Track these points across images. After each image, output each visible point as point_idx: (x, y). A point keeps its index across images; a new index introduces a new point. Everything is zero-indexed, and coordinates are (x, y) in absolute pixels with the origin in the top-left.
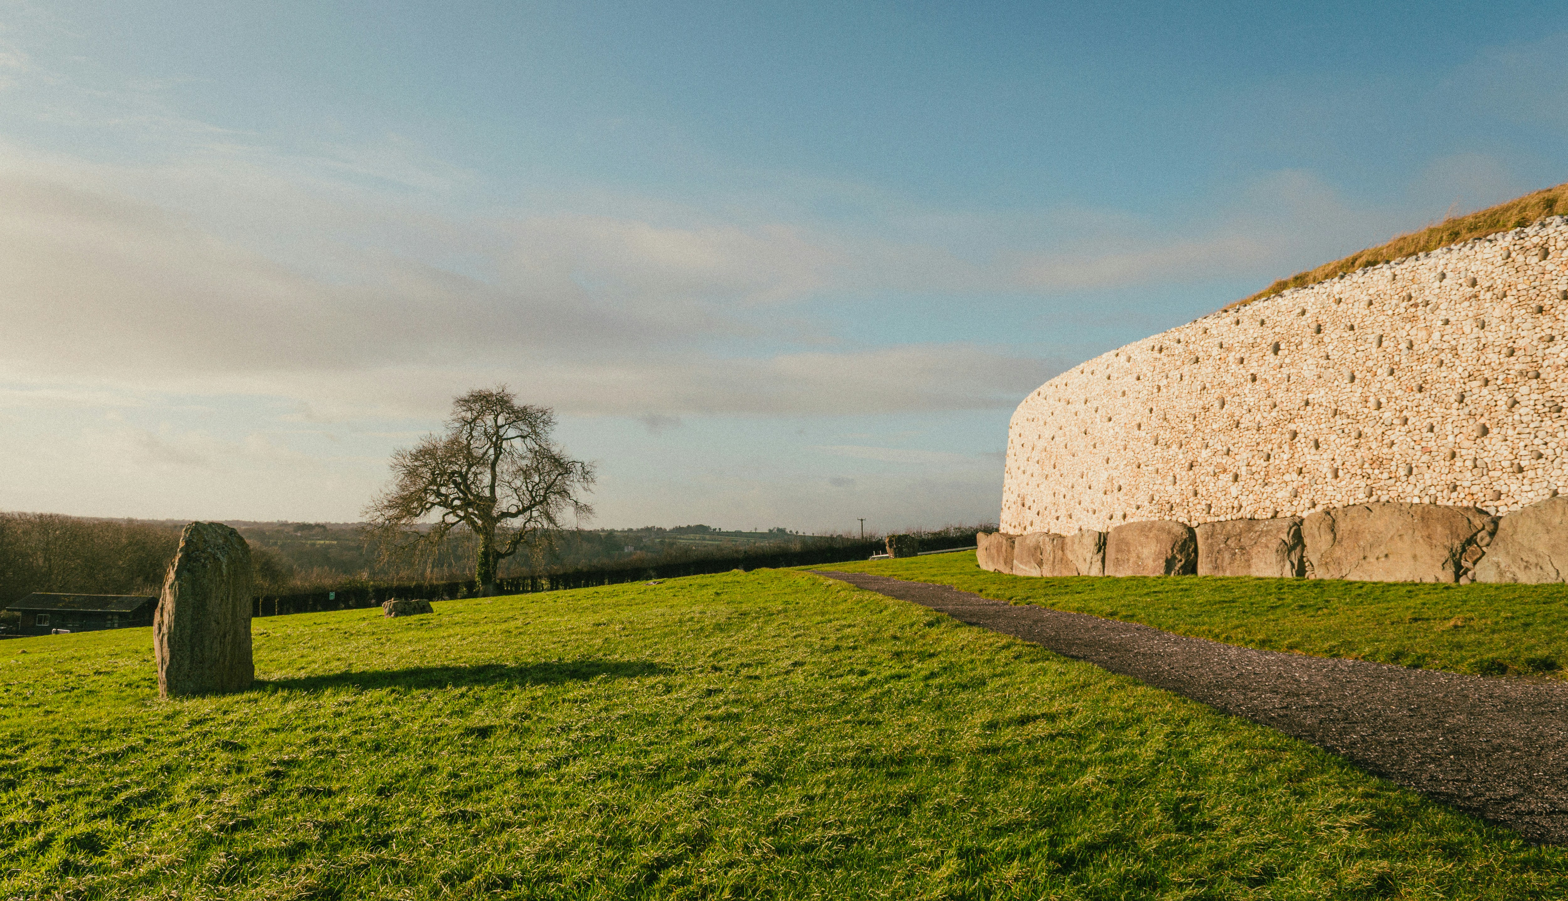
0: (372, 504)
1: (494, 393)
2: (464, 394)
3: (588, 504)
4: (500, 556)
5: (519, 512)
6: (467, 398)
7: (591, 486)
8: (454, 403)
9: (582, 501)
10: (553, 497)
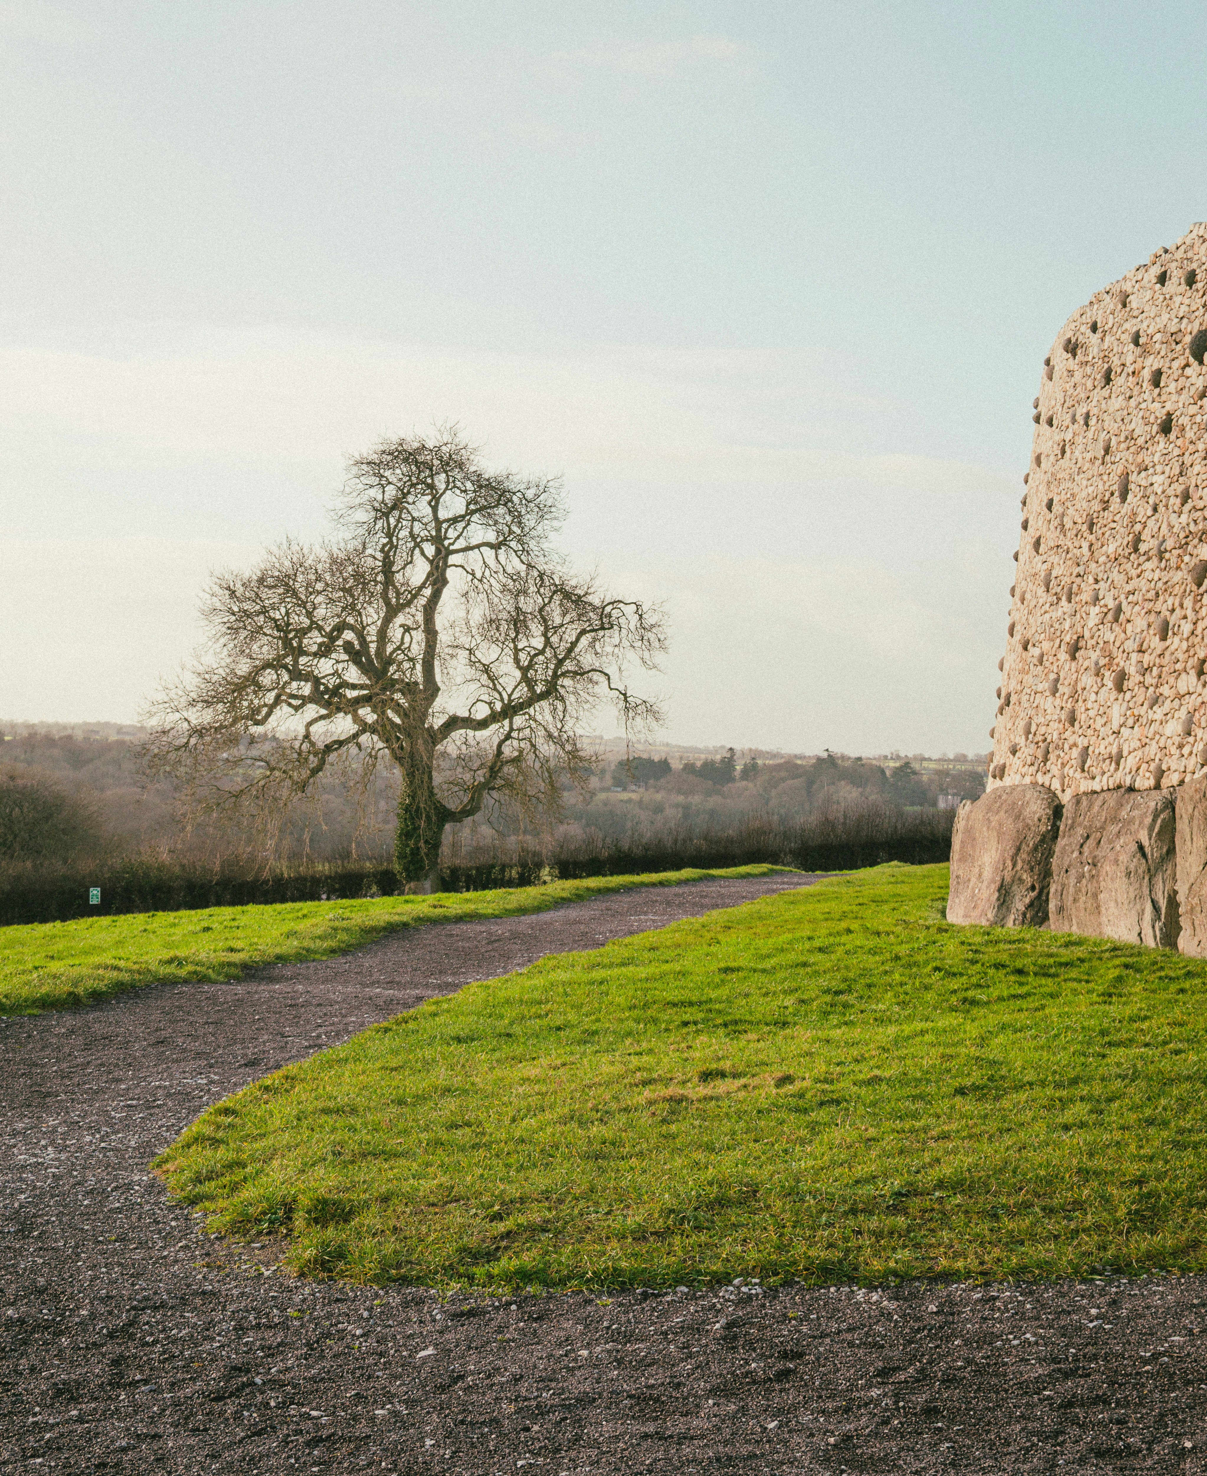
0: (161, 697)
1: (430, 445)
2: (369, 448)
3: (651, 700)
4: (445, 815)
5: (494, 718)
6: (375, 458)
7: (659, 657)
8: (347, 469)
9: (636, 693)
10: (567, 682)
